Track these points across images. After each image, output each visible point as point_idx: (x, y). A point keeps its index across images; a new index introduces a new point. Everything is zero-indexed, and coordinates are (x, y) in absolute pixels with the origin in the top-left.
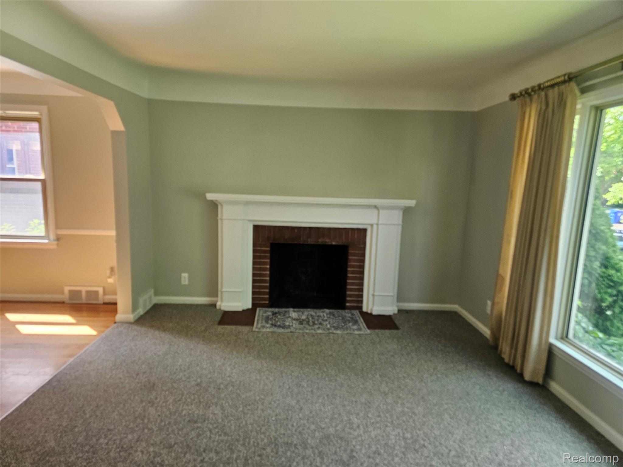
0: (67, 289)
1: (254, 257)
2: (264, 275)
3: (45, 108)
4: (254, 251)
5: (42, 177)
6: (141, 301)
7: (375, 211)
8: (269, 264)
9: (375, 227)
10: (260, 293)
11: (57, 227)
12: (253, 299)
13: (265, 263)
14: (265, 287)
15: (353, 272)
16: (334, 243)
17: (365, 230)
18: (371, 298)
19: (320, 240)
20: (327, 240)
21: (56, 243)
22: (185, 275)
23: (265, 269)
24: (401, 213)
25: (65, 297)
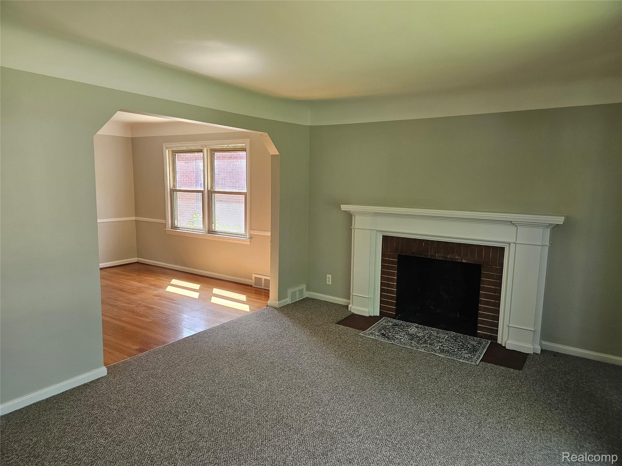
0: (254, 276)
1: (383, 267)
2: (392, 286)
3: (248, 140)
4: (383, 261)
5: (245, 191)
6: (289, 292)
7: (514, 228)
8: (396, 275)
9: (512, 246)
10: (387, 303)
11: (251, 229)
12: (381, 307)
13: (392, 274)
14: (392, 298)
15: (486, 296)
16: (464, 261)
17: (503, 249)
18: (506, 329)
19: (449, 256)
20: (457, 257)
21: (249, 240)
22: (329, 276)
23: (392, 280)
24: (548, 232)
25: (252, 282)
